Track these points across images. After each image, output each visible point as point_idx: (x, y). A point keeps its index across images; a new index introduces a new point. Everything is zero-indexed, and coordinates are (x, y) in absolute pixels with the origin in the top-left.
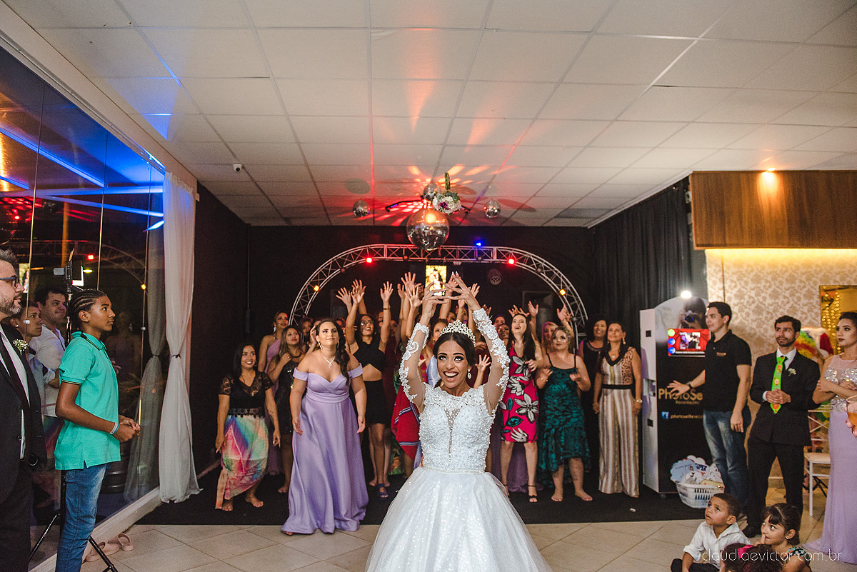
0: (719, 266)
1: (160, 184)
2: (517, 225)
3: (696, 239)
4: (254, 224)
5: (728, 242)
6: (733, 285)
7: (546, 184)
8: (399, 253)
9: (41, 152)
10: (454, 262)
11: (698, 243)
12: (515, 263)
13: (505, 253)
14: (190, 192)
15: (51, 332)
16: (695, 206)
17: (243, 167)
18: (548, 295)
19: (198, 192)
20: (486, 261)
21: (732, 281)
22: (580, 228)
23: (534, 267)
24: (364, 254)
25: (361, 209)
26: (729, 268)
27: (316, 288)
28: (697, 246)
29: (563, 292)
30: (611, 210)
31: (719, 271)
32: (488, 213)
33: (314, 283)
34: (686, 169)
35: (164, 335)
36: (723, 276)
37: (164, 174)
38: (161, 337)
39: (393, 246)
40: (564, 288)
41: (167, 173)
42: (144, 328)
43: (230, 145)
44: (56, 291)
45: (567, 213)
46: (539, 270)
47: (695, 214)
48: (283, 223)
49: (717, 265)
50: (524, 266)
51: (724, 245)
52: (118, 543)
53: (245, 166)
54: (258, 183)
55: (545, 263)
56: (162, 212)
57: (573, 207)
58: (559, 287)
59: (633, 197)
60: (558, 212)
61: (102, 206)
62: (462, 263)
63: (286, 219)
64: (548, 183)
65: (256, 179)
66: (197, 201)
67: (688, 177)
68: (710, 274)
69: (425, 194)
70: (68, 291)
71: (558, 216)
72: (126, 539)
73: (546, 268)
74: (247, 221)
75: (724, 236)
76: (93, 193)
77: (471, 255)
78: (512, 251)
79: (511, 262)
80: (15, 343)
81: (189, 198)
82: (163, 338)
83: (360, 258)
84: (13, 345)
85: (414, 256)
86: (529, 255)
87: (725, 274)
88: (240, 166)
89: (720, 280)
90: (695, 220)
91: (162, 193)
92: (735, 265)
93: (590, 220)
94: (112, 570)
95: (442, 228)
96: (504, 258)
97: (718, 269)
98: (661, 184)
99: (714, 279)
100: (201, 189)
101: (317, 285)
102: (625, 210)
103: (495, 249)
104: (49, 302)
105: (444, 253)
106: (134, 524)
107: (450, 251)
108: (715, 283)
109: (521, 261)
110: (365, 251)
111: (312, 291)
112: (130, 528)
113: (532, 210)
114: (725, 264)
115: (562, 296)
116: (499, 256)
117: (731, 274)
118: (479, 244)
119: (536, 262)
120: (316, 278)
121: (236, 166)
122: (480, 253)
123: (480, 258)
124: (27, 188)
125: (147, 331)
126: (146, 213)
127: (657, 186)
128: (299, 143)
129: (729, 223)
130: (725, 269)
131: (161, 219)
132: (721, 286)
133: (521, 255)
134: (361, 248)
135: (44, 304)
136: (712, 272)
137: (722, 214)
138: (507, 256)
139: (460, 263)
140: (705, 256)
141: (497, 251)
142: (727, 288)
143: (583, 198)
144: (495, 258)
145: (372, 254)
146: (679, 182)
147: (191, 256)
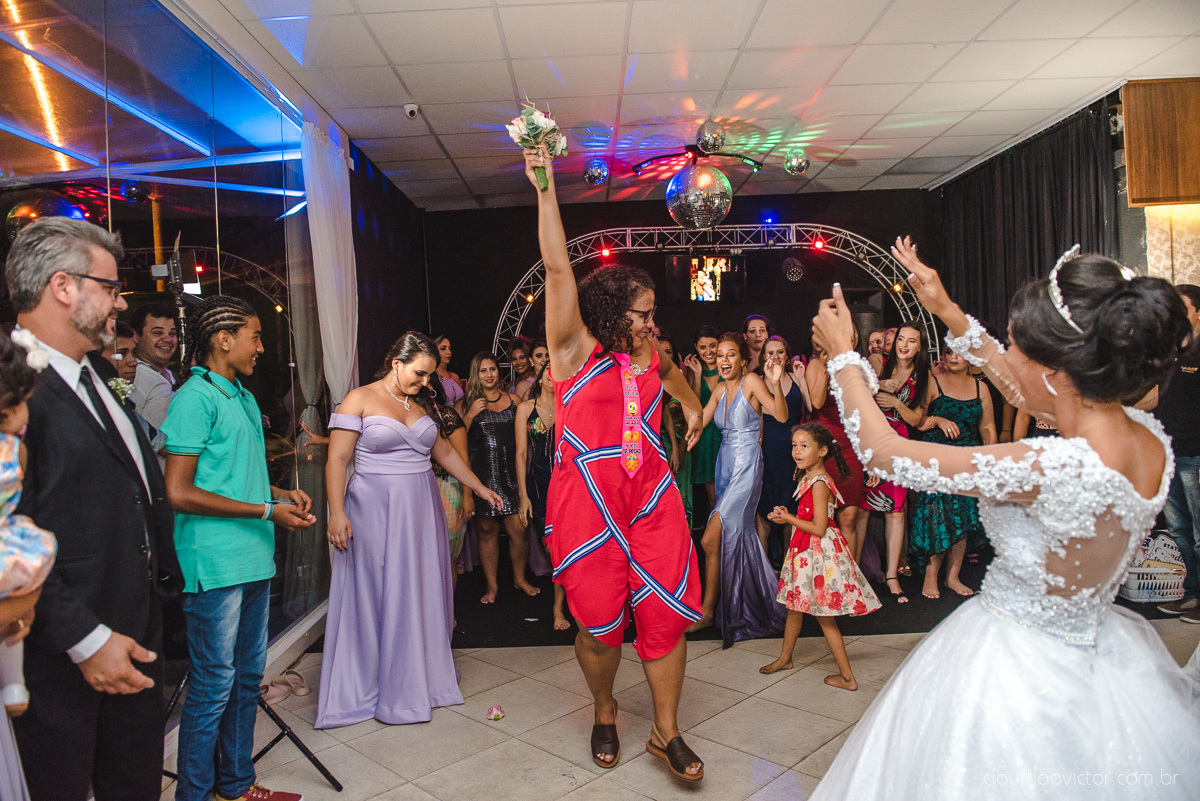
0: (1165, 231)
1: (295, 146)
2: (822, 191)
3: (1131, 189)
4: (431, 208)
5: (1182, 193)
6: (1187, 260)
7: (886, 115)
8: (649, 240)
9: (111, 98)
10: (732, 251)
11: (1135, 197)
12: (824, 248)
13: (807, 232)
14: (341, 155)
15: (158, 374)
16: (1129, 136)
17: (420, 110)
18: (875, 293)
19: (351, 156)
20: (779, 246)
21: (1186, 256)
22: (916, 190)
23: (852, 251)
24: (597, 245)
25: (596, 172)
26: (1181, 234)
27: (530, 298)
28: (1133, 201)
29: (897, 288)
30: (973, 157)
31: (1166, 240)
32: (789, 169)
33: (526, 292)
34: (1118, 77)
35: (320, 371)
36: (1172, 247)
37: (301, 125)
38: (317, 377)
39: (640, 230)
40: (898, 281)
41: (305, 124)
42: (293, 365)
43: (400, 70)
44: (158, 314)
45: (905, 166)
46: (861, 256)
47: (1130, 151)
48: (473, 205)
49: (1162, 231)
50: (837, 251)
51: (1176, 199)
52: (286, 683)
53: (422, 107)
54: (440, 137)
55: (870, 246)
56: (302, 188)
57: (916, 155)
58: (892, 281)
59: (1015, 133)
60: (889, 165)
61: (215, 185)
62: (743, 251)
63: (479, 198)
64: (890, 113)
65: (437, 131)
66: (350, 169)
67: (1117, 92)
68: (1152, 245)
69: (699, 140)
70: (178, 303)
71: (887, 173)
72: (297, 677)
73: (869, 253)
74: (419, 205)
75: (1177, 184)
76: (195, 166)
77: (756, 238)
78: (818, 228)
79: (819, 245)
80: (112, 383)
81: (340, 166)
82: (320, 377)
83: (591, 251)
84: (109, 388)
85: (672, 243)
86: (845, 234)
87: (1174, 244)
88: (415, 107)
89: (1166, 254)
90: (1130, 158)
91: (300, 160)
92: (1191, 230)
93: (935, 176)
94: (289, 736)
95: (723, 195)
96: (807, 241)
97: (1164, 237)
98: (1066, 108)
99: (1157, 252)
100: (355, 151)
101: (530, 293)
102: (996, 157)
103: (793, 226)
104: (147, 329)
105: (716, 237)
106: (305, 652)
107: (725, 233)
108: (1158, 259)
109: (832, 243)
110: (598, 239)
111: (524, 302)
112: (299, 658)
113: (852, 163)
114: (1176, 228)
115: (895, 294)
116: (800, 236)
117: (1184, 244)
118: (770, 221)
119: (855, 244)
120: (528, 283)
121: (409, 108)
122: (771, 234)
123: (771, 242)
124: (97, 164)
125: (296, 368)
126: (280, 192)
127: (1061, 110)
128: (509, 59)
129: (1184, 160)
130: (1174, 236)
131: (302, 199)
132: (1169, 263)
133: (834, 235)
134: (593, 235)
135: (141, 333)
136: (1155, 242)
137: (1173, 148)
138: (811, 237)
139: (740, 251)
140: (1144, 219)
141: (797, 231)
142: (1177, 266)
143: (936, 138)
144: (794, 242)
145: (609, 243)
146: (1101, 100)
147: (350, 251)
